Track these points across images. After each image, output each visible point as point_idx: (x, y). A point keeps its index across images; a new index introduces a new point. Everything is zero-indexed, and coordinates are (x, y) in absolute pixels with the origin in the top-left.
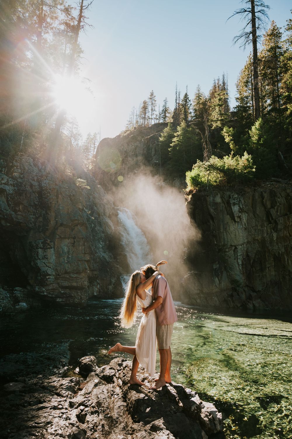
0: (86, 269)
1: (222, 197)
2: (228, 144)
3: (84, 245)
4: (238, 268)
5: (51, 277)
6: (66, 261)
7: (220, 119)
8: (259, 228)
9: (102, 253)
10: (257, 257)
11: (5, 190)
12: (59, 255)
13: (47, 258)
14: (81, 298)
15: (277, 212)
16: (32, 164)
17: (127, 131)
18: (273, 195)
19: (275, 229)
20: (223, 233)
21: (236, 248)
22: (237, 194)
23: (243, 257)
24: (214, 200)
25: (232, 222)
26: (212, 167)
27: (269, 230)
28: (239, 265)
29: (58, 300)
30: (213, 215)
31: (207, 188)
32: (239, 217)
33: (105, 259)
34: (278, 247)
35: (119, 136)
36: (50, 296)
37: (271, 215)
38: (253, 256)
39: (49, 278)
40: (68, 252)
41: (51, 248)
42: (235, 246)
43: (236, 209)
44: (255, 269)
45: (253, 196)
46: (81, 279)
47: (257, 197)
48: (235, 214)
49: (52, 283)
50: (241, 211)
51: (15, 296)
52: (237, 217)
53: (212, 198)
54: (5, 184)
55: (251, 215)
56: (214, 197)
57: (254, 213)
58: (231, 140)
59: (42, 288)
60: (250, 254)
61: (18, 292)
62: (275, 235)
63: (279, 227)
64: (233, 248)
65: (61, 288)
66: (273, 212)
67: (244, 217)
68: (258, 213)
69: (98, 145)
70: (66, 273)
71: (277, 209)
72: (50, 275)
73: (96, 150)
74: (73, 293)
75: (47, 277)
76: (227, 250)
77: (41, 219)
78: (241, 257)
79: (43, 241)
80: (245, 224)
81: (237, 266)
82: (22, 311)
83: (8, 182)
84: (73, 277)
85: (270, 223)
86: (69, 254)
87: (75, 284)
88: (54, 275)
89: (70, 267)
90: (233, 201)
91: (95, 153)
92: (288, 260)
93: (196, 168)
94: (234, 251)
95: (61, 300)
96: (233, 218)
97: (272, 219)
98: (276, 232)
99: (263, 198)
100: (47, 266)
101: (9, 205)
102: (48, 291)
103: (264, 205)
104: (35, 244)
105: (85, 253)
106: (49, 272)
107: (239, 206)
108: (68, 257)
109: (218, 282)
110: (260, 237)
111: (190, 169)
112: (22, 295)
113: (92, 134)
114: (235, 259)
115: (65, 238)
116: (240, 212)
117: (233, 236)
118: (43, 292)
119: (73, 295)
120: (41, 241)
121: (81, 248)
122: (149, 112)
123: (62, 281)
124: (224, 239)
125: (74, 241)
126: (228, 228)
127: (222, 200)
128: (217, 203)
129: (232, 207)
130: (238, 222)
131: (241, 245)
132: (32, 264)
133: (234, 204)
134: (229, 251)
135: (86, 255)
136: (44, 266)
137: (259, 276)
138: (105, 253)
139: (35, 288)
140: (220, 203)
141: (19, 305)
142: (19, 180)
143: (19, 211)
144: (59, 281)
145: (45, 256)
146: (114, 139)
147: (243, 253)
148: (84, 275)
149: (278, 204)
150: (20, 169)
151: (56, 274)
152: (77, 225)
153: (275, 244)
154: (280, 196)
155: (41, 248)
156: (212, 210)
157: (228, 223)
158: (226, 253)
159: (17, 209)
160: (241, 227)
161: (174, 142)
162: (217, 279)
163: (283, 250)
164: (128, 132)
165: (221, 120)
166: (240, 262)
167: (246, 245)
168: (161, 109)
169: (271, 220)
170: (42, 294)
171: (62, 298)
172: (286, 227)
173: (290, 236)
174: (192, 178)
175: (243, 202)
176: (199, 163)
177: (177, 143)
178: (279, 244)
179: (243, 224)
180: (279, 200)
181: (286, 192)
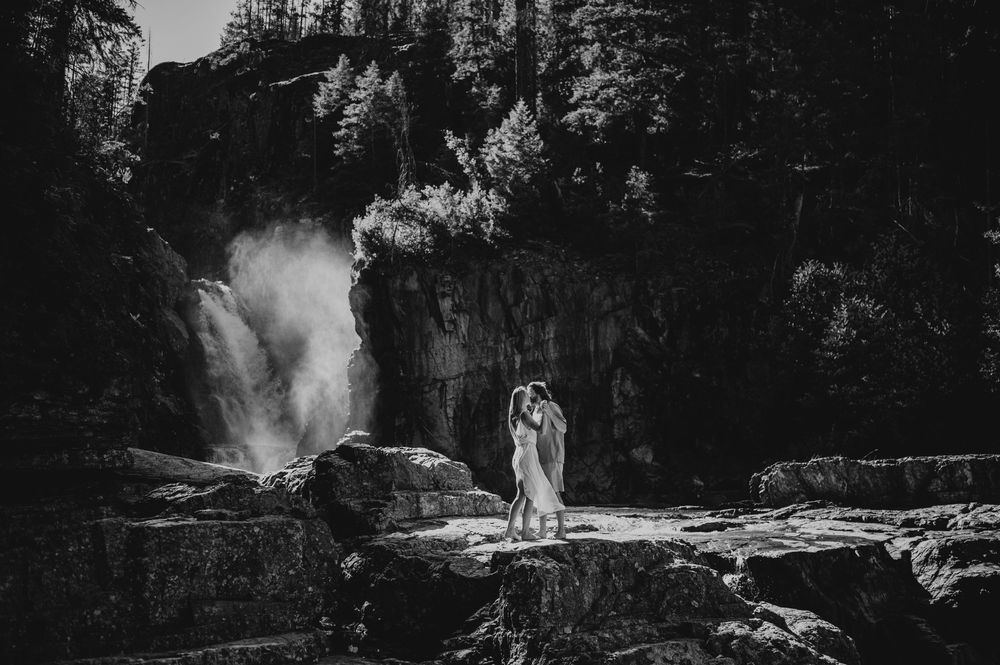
1: (420, 280)
4: (445, 425)
8: (491, 344)
9: (159, 396)
10: (483, 402)
15: (525, 312)
18: (518, 278)
19: (520, 348)
20: (420, 354)
21: (444, 385)
22: (451, 273)
23: (456, 403)
24: (403, 286)
25: (439, 332)
27: (509, 349)
28: (448, 418)
30: (399, 317)
31: (392, 260)
32: (453, 322)
33: (168, 409)
37: (513, 318)
38: (476, 401)
42: (442, 381)
43: (446, 305)
44: (478, 427)
45: (482, 280)
47: (489, 283)
48: (444, 315)
50: (457, 309)
52: (449, 321)
53: (398, 282)
55: (477, 317)
56: (405, 279)
57: (483, 314)
60: (470, 396)
62: (518, 359)
63: (527, 343)
64: (439, 385)
66: (517, 313)
67: (463, 322)
68: (489, 314)
71: (525, 308)
76: (427, 389)
78: (453, 403)
80: (464, 336)
81: (445, 420)
85: (512, 335)
90: (442, 289)
93: (374, 213)
94: (441, 390)
96: (440, 324)
97: (516, 327)
98: (520, 352)
99: (500, 283)
103: (502, 300)
107: (453, 300)
110: (490, 363)
111: (363, 215)
114: (441, 407)
116: (454, 312)
117: (439, 360)
124: (421, 367)
126: (430, 346)
127: (422, 285)
128: (410, 292)
129: (440, 301)
130: (451, 332)
131: (454, 379)
133: (444, 295)
134: (430, 391)
137: (485, 439)
138: (167, 396)
140: (416, 292)
147: (458, 395)
149: (526, 298)
153: (517, 377)
154: (532, 282)
156: (397, 307)
157: (430, 333)
158: (424, 395)
160: (457, 341)
164: (231, 57)
166: (451, 413)
167: (464, 378)
169: (513, 328)
172: (539, 344)
173: (546, 360)
174: (364, 233)
175: (461, 291)
176: (379, 202)
177: (354, 120)
178: (526, 377)
179: (461, 335)
180: (528, 289)
181: (543, 275)
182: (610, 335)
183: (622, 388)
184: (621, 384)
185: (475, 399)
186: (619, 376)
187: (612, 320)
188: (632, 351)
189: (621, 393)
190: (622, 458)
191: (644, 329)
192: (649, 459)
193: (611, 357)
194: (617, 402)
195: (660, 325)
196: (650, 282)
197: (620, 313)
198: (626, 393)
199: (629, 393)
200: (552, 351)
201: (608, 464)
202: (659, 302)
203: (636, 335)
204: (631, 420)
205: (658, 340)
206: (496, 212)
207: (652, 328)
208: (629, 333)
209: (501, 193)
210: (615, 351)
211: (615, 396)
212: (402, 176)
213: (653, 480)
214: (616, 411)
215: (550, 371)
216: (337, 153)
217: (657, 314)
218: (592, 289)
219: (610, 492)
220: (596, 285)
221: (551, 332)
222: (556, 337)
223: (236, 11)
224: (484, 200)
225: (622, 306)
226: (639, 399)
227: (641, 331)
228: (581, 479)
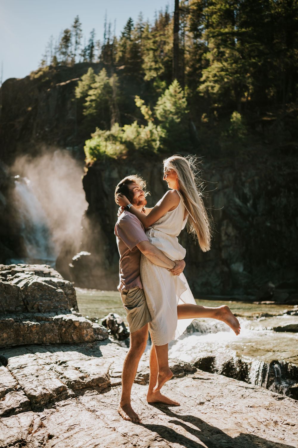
1: (119, 172)
2: (139, 108)
17: (40, 70)
22: (136, 169)
24: (110, 175)
30: (107, 192)
31: (104, 161)
35: (28, 77)
47: (156, 174)
53: (107, 173)
56: (111, 172)
93: (96, 137)
111: (90, 138)
127: (120, 175)
128: (113, 179)
140: (117, 179)
156: (106, 186)
174: (91, 149)
176: (98, 131)
177: (93, 98)
182: (220, 201)
183: (227, 231)
184: (226, 229)
186: (225, 224)
187: (222, 194)
188: (233, 211)
189: (226, 234)
190: (226, 269)
191: (239, 198)
192: (241, 269)
193: (221, 215)
194: (224, 238)
195: (248, 197)
196: (243, 174)
197: (226, 190)
198: (229, 234)
199: (231, 234)
201: (218, 272)
202: (248, 185)
203: (235, 202)
204: (231, 248)
205: (247, 205)
206: (161, 137)
207: (244, 199)
208: (231, 201)
209: (164, 127)
210: (224, 211)
211: (223, 235)
212: (113, 120)
214: (223, 244)
216: (84, 113)
217: (246, 191)
219: (219, 287)
223: (45, 54)
224: (154, 131)
225: (227, 187)
226: (236, 237)
227: (237, 200)
228: (204, 280)
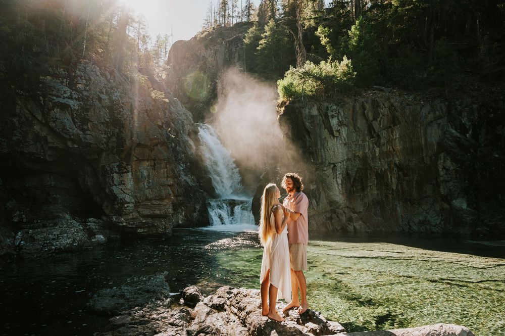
0: (170, 195)
1: (319, 109)
2: (324, 46)
3: (166, 168)
4: (337, 188)
5: (130, 205)
6: (147, 187)
7: (313, 17)
8: (360, 142)
9: (183, 176)
10: (358, 175)
11: (69, 105)
12: (137, 179)
13: (124, 184)
14: (165, 227)
15: (380, 124)
16: (99, 74)
17: (204, 32)
18: (375, 105)
19: (378, 144)
20: (321, 149)
21: (335, 166)
22: (336, 104)
23: (342, 176)
24: (310, 112)
25: (331, 137)
26: (307, 74)
27: (371, 145)
28: (338, 184)
29: (139, 230)
30: (309, 130)
31: (302, 98)
32: (338, 131)
33: (187, 183)
34: (381, 164)
35: (195, 38)
36: (130, 226)
37: (373, 128)
38: (354, 175)
39: (128, 207)
40: (149, 176)
41: (128, 172)
42: (334, 164)
43: (334, 122)
44: (356, 188)
45: (354, 107)
46: (164, 206)
47: (357, 108)
48: (333, 128)
49: (131, 212)
50: (340, 124)
51: (90, 228)
52: (336, 131)
53: (307, 110)
54: (68, 98)
55: (352, 128)
56: (311, 109)
57: (355, 126)
58: (328, 43)
59: (120, 217)
60: (350, 172)
61: (92, 223)
62: (377, 150)
63: (382, 141)
64: (332, 166)
65: (142, 217)
66: (375, 124)
67: (344, 131)
68: (359, 126)
69: (170, 49)
70: (147, 199)
71: (380, 121)
72: (129, 203)
73: (167, 55)
74: (156, 223)
75: (126, 205)
76: (325, 168)
77: (114, 139)
79: (118, 164)
80: (345, 139)
81: (336, 185)
82: (99, 244)
83: (72, 96)
84: (155, 204)
85: (372, 137)
86: (149, 178)
87: (158, 212)
88: (133, 203)
89: (151, 193)
90: (332, 113)
91: (166, 59)
92: (391, 177)
93: (290, 76)
94: (333, 169)
95: (142, 230)
96: (331, 133)
97: (375, 132)
98: (378, 146)
99: (364, 109)
100: (125, 193)
101: (75, 123)
102: (128, 221)
103: (365, 116)
104: (109, 169)
105: (168, 177)
106: (128, 199)
107: (338, 119)
108: (149, 182)
109: (316, 204)
110: (361, 153)
111: (282, 77)
112: (97, 227)
113: (163, 36)
114: (334, 178)
115: (144, 160)
116: (339, 125)
117: (331, 153)
118: (122, 223)
119: (156, 224)
120: (116, 164)
121: (162, 171)
122: (229, 8)
123: (143, 210)
124: (322, 156)
125: (155, 163)
126: (326, 144)
127: (319, 112)
128: (314, 116)
129: (330, 120)
130: (337, 137)
131: (341, 163)
132: (107, 191)
133: (333, 117)
134: (327, 170)
135: (169, 179)
136: (121, 193)
137: (360, 196)
138: (187, 176)
139: (112, 218)
140: (317, 116)
141: (95, 238)
142: (85, 93)
143: (88, 129)
144: (140, 209)
145: (121, 181)
146: (188, 41)
147: (343, 171)
148: (167, 201)
149: (381, 116)
150: (85, 79)
151: (136, 201)
152: (157, 145)
153: (378, 160)
154: (384, 107)
155: (116, 172)
156: (307, 124)
157: (325, 138)
158: (324, 172)
159: (85, 127)
160: (341, 142)
161: (261, 44)
162: (314, 201)
163: (386, 167)
164: (206, 33)
165: (315, 18)
166: (340, 181)
167: (346, 162)
168: (244, 5)
169: (373, 133)
170: (121, 224)
171: (144, 228)
172: (390, 141)
173: (394, 151)
174: (284, 87)
175: (342, 114)
176: (291, 70)
177: (265, 46)
178: (382, 160)
179: (343, 138)
180: (382, 111)
181: (390, 102)
182: (434, 135)
183: (445, 165)
184: (443, 162)
185: (353, 173)
186: (442, 158)
187: (436, 125)
188: (450, 143)
189: (444, 168)
190: (446, 206)
191: (456, 129)
192: (465, 206)
193: (436, 147)
194: (442, 173)
195: (467, 127)
196: (457, 102)
197: (439, 121)
198: (447, 168)
199: (449, 167)
200: (398, 145)
201: (438, 209)
202: (465, 114)
203: (451, 134)
204: (451, 183)
205: (466, 136)
207: (463, 129)
208: (447, 133)
210: (439, 144)
211: (440, 169)
213: (468, 219)
214: (442, 179)
215: (397, 156)
217: (464, 120)
218: (421, 109)
219: (440, 226)
220: (423, 106)
221: (397, 134)
222: (401, 137)
225: (440, 118)
226: (456, 171)
227: (454, 131)
228: (421, 218)
